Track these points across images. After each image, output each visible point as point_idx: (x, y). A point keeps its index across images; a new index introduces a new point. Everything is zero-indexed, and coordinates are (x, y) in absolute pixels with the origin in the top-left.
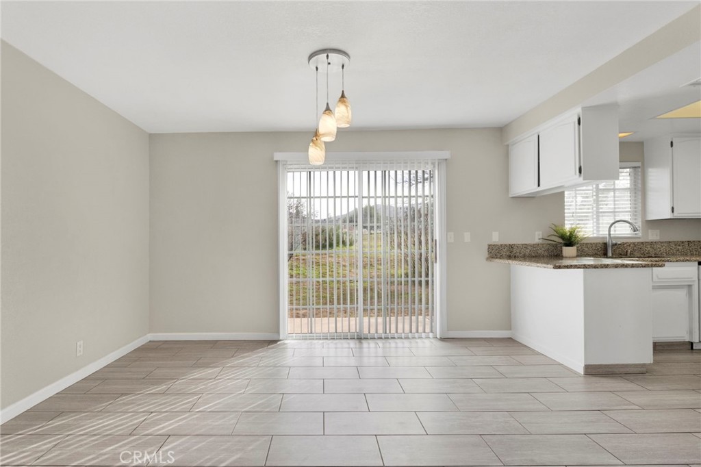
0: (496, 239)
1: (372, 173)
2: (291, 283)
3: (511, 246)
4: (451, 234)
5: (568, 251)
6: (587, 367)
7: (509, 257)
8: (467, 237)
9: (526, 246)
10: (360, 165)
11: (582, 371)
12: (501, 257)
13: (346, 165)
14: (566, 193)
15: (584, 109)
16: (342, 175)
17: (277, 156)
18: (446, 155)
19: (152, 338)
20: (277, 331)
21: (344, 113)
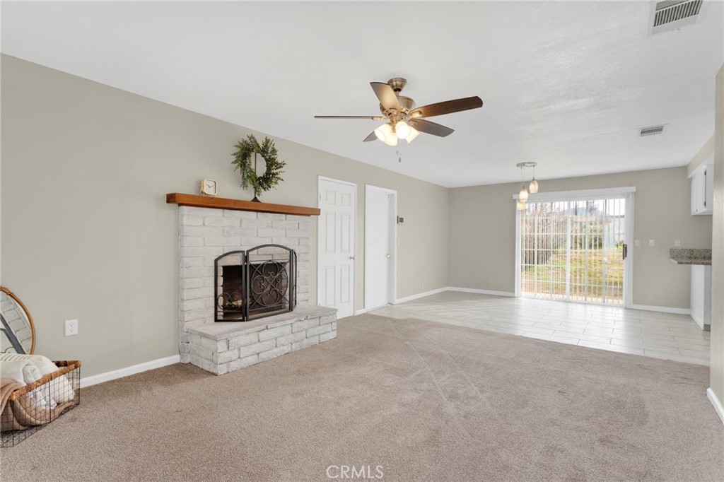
0: (677, 244)
3: (692, 250)
4: (638, 241)
6: (705, 325)
8: (652, 243)
10: (568, 198)
11: (703, 329)
12: (682, 258)
17: (515, 197)
18: (633, 189)
19: (448, 288)
20: (514, 291)
21: (534, 188)
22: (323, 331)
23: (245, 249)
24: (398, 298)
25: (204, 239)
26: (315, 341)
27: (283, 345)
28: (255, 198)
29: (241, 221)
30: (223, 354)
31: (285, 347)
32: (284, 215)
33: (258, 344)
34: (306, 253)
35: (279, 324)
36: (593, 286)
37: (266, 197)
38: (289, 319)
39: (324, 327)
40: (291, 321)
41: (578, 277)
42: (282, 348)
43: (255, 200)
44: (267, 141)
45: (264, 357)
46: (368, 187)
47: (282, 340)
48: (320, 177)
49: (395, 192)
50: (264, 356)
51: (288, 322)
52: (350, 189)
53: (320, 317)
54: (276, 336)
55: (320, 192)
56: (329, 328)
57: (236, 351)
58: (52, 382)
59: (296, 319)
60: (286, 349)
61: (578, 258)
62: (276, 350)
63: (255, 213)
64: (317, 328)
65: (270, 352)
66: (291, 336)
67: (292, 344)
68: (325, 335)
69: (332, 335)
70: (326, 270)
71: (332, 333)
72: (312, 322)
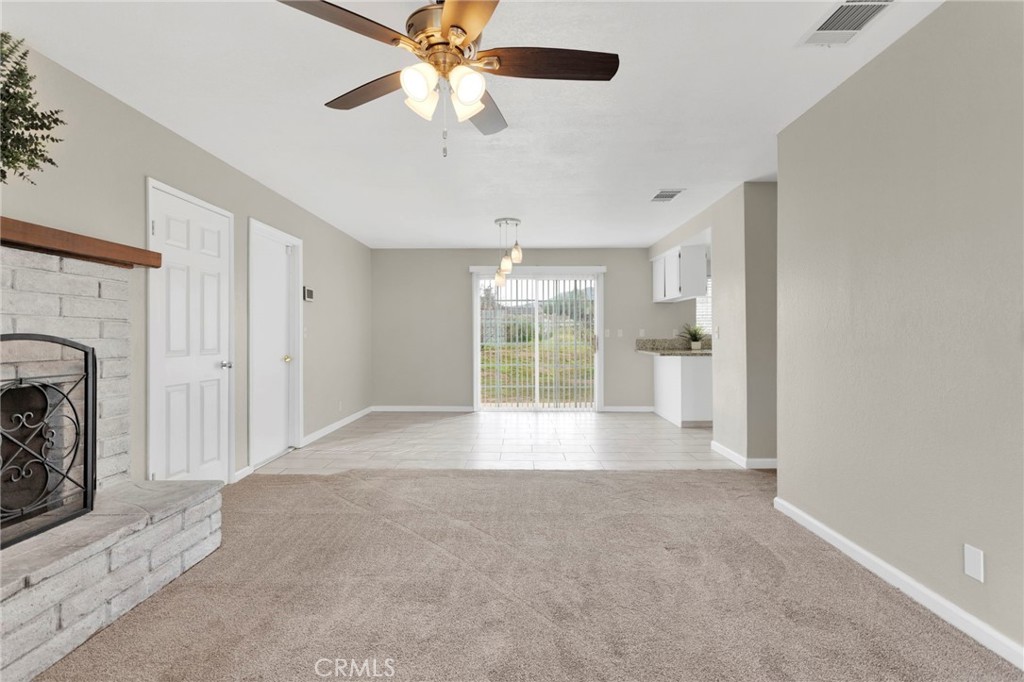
0: (642, 334)
1: (546, 282)
2: (483, 377)
3: (654, 341)
4: (608, 331)
5: (695, 345)
6: (683, 422)
7: (653, 349)
8: (620, 333)
9: (665, 341)
10: (536, 276)
11: (680, 426)
12: (646, 349)
13: (526, 276)
14: (698, 299)
15: (682, 247)
16: (523, 283)
17: (472, 269)
18: (603, 269)
19: (374, 409)
20: (472, 405)
21: (517, 255)
22: (192, 541)
24: (305, 435)
26: (172, 571)
27: (82, 615)
31: (89, 619)
32: (56, 257)
34: (120, 358)
36: (564, 388)
38: (101, 537)
39: (193, 530)
40: (109, 541)
41: (522, 379)
42: (79, 625)
46: (254, 223)
47: (79, 603)
48: (152, 182)
49: (299, 242)
51: (99, 545)
52: (218, 221)
53: (184, 510)
54: (57, 598)
55: (151, 217)
56: (202, 530)
59: (122, 531)
60: (92, 623)
61: (506, 355)
62: (59, 640)
64: (178, 538)
66: (106, 582)
67: (109, 603)
68: (197, 548)
69: (212, 543)
70: (168, 394)
71: (211, 538)
72: (164, 527)
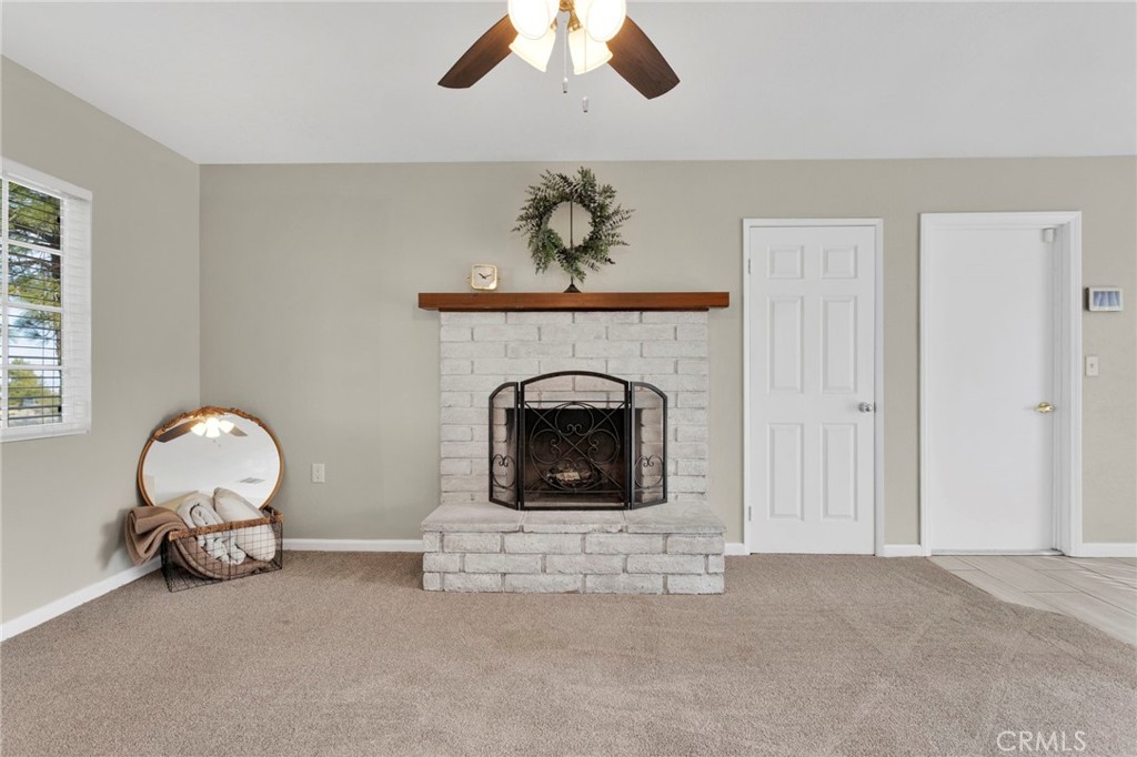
22: (677, 570)
23: (519, 380)
25: (473, 363)
26: (650, 584)
27: (562, 572)
28: (572, 286)
29: (539, 329)
30: (433, 555)
31: (567, 579)
32: (637, 314)
33: (502, 556)
34: (696, 391)
35: (549, 528)
37: (597, 280)
39: (681, 559)
40: (582, 529)
42: (559, 578)
43: (572, 289)
44: (585, 174)
45: (515, 583)
47: (558, 562)
48: (747, 223)
49: (1071, 219)
50: (515, 581)
51: (572, 529)
53: (667, 535)
54: (543, 550)
55: (747, 257)
56: (697, 565)
57: (457, 557)
58: (233, 533)
59: (597, 526)
60: (572, 583)
62: (543, 578)
63: (569, 314)
64: (658, 558)
65: (529, 577)
66: (581, 558)
67: (585, 575)
68: (686, 578)
69: (717, 585)
71: (708, 579)
72: (640, 541)
